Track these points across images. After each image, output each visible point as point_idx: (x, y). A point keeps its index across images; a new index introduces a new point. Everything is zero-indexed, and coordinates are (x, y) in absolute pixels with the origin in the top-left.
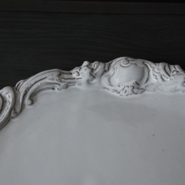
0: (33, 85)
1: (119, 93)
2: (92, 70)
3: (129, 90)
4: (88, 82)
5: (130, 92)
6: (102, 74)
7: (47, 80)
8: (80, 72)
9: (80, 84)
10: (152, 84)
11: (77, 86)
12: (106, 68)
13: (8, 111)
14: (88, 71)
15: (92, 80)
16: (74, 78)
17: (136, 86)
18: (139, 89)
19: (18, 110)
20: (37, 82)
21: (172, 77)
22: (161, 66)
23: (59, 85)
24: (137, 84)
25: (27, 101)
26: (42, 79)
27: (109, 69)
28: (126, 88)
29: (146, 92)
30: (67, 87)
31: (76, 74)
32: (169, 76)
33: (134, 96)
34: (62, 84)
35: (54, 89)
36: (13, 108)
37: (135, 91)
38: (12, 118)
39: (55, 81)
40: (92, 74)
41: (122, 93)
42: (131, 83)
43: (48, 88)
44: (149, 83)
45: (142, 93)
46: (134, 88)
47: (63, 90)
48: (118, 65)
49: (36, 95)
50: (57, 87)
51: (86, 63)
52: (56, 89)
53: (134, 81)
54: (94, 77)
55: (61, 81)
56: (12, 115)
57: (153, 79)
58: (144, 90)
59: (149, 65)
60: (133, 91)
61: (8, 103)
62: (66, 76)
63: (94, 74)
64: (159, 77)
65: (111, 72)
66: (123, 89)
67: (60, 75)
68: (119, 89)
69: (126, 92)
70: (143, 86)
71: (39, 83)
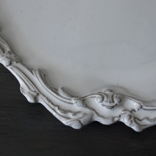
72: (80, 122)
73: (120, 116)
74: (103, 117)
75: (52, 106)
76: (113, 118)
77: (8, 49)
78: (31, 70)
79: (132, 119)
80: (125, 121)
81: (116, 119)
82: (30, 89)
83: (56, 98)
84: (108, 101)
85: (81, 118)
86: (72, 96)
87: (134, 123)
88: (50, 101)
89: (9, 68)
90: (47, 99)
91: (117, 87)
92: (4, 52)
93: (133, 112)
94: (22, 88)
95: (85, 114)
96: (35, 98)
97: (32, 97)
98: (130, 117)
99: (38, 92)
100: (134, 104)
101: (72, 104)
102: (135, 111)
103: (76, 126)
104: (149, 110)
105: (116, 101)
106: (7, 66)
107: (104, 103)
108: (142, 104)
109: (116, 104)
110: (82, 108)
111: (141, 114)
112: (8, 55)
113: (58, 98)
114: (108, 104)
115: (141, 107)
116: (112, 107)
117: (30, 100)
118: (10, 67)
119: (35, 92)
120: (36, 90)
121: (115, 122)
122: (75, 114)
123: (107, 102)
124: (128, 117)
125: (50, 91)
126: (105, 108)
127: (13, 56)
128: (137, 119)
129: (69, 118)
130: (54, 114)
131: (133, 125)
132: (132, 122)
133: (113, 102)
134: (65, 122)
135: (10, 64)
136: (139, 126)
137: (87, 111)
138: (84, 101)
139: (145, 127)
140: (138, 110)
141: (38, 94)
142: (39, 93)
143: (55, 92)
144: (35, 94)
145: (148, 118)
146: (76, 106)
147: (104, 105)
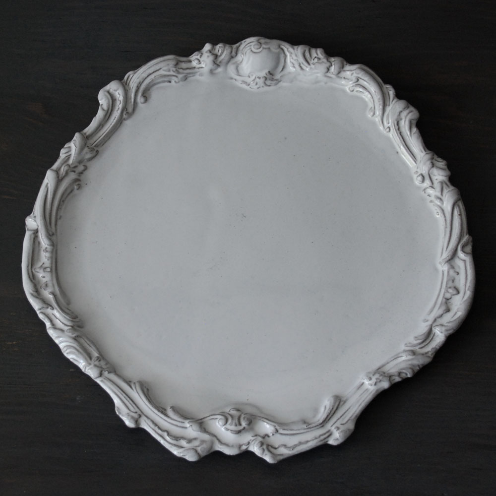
0: (146, 78)
1: (249, 85)
2: (216, 56)
3: (261, 82)
4: (212, 72)
5: (263, 84)
6: (228, 62)
7: (162, 72)
8: (201, 60)
9: (201, 75)
10: (290, 73)
11: (197, 77)
12: (234, 53)
13: (119, 112)
14: (211, 58)
15: (216, 69)
16: (195, 68)
17: (269, 76)
18: (272, 80)
19: (130, 110)
20: (150, 74)
21: (313, 66)
22: (300, 50)
23: (177, 77)
24: (271, 74)
25: (140, 99)
26: (156, 71)
27: (236, 54)
28: (257, 80)
29: (282, 84)
30: (186, 79)
31: (196, 61)
32: (309, 64)
33: (267, 88)
34: (180, 76)
35: (170, 82)
36: (125, 108)
37: (268, 82)
38: (124, 119)
39: (172, 73)
40: (216, 62)
41: (253, 85)
42: (263, 73)
43: (164, 82)
44: (285, 71)
45: (276, 84)
46: (266, 79)
47: (181, 83)
48: (247, 50)
49: (149, 90)
50: (174, 79)
51: (208, 47)
52: (173, 82)
53: (267, 71)
54: (218, 66)
55: (179, 73)
56: (124, 116)
57: (290, 68)
58: (278, 81)
59: (285, 49)
60: (265, 83)
61: (118, 103)
62: (184, 65)
63: (218, 62)
64: (297, 66)
65: (239, 57)
66: (254, 80)
67: (177, 64)
68: (249, 80)
69: (257, 84)
70: (278, 76)
71: (152, 77)
72: (196, 451)
73: (249, 443)
74: (227, 445)
75: (160, 432)
76: (240, 446)
77: (95, 354)
78: (129, 383)
79: (265, 447)
80: (256, 449)
81: (244, 448)
82: (128, 408)
83: (164, 420)
84: (234, 424)
85: (198, 446)
86: (186, 418)
87: (266, 452)
88: (156, 425)
89: (98, 381)
90: (153, 422)
91: (246, 404)
92: (91, 359)
93: (266, 437)
94: (118, 409)
95: (203, 442)
96: (137, 421)
97: (132, 420)
98: (262, 444)
99: (139, 412)
100: (267, 427)
101: (186, 428)
102: (268, 436)
103: (191, 457)
104: (287, 434)
105: (244, 424)
106: (96, 378)
107: (228, 426)
108: (278, 427)
109: (244, 428)
110: (199, 433)
111: (277, 440)
112: (97, 363)
113: (167, 421)
114: (233, 427)
115: (277, 431)
116: (239, 432)
117: (129, 423)
118: (100, 379)
119: (136, 412)
120: (137, 410)
121: (242, 452)
122: (190, 441)
123: (231, 424)
124: (259, 445)
125: (156, 412)
126: (229, 433)
127: (103, 363)
128: (272, 447)
129: (182, 447)
130: (162, 442)
131: (266, 454)
132: (264, 450)
133: (240, 425)
134: (176, 452)
135: (101, 375)
136: (274, 455)
137: (206, 437)
138: (201, 424)
139: (281, 458)
140: (273, 435)
141: (140, 416)
142: (141, 414)
143: (162, 413)
144: (136, 416)
145: (285, 446)
146: (191, 430)
147: (227, 430)
